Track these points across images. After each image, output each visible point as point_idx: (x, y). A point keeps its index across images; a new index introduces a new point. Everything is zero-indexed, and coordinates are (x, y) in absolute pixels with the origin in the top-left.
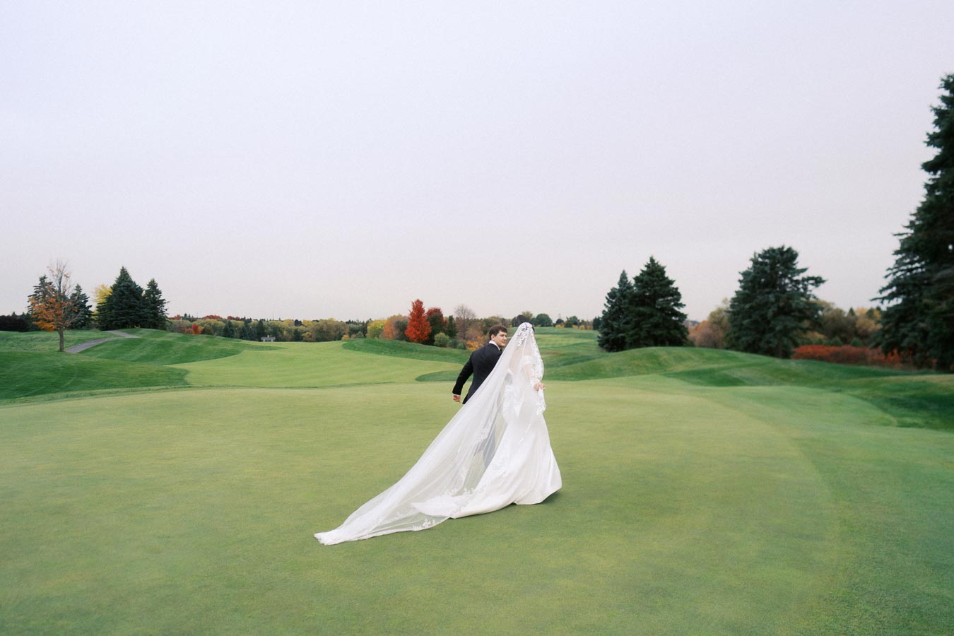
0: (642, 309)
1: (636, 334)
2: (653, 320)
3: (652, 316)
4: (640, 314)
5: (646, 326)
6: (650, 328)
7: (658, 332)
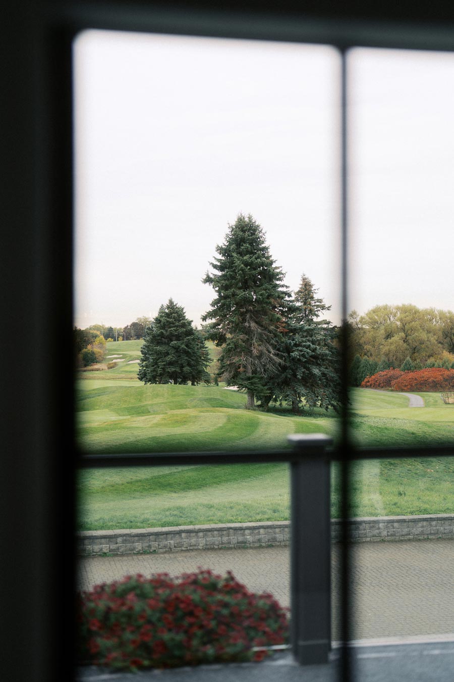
0: (158, 348)
1: (154, 371)
2: (169, 358)
3: (167, 354)
4: (159, 353)
5: (161, 364)
6: (164, 365)
7: (172, 369)
